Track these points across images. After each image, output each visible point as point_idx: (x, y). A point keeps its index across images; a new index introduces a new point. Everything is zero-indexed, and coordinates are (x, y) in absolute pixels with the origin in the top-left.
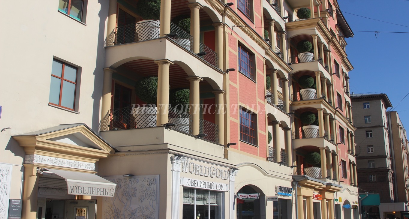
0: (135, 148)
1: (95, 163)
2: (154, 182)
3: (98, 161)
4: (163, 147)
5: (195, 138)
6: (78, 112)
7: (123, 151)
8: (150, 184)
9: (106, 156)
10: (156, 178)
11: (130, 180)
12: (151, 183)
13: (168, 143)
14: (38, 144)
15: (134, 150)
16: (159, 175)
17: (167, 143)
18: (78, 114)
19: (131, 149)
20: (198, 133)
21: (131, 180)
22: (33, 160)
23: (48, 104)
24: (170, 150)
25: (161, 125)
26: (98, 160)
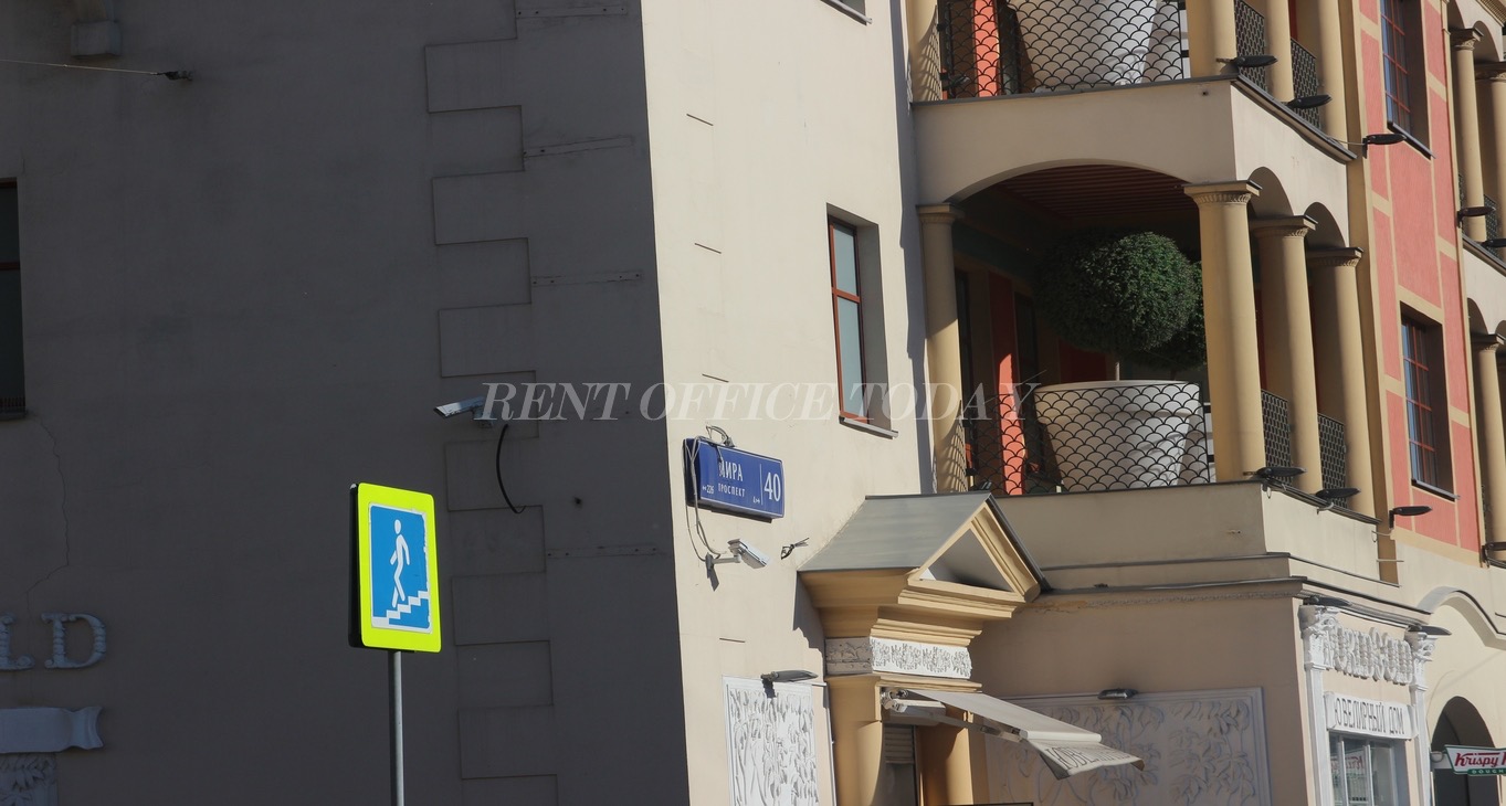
0: (1129, 576)
1: (968, 647)
2: (1241, 717)
3: (976, 636)
4: (1267, 571)
5: (1314, 508)
6: (889, 428)
7: (1069, 587)
8: (1225, 728)
9: (1007, 614)
10: (1248, 702)
11: (1123, 713)
12: (1228, 725)
13: (1292, 554)
14: (904, 600)
15: (1128, 583)
16: (1263, 691)
17: (1287, 556)
18: (890, 438)
19: (1110, 577)
20: (1320, 487)
21: (1128, 712)
22: (869, 661)
23: (841, 420)
24: (1305, 586)
25: (1245, 474)
26: (979, 633)
